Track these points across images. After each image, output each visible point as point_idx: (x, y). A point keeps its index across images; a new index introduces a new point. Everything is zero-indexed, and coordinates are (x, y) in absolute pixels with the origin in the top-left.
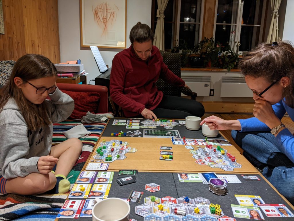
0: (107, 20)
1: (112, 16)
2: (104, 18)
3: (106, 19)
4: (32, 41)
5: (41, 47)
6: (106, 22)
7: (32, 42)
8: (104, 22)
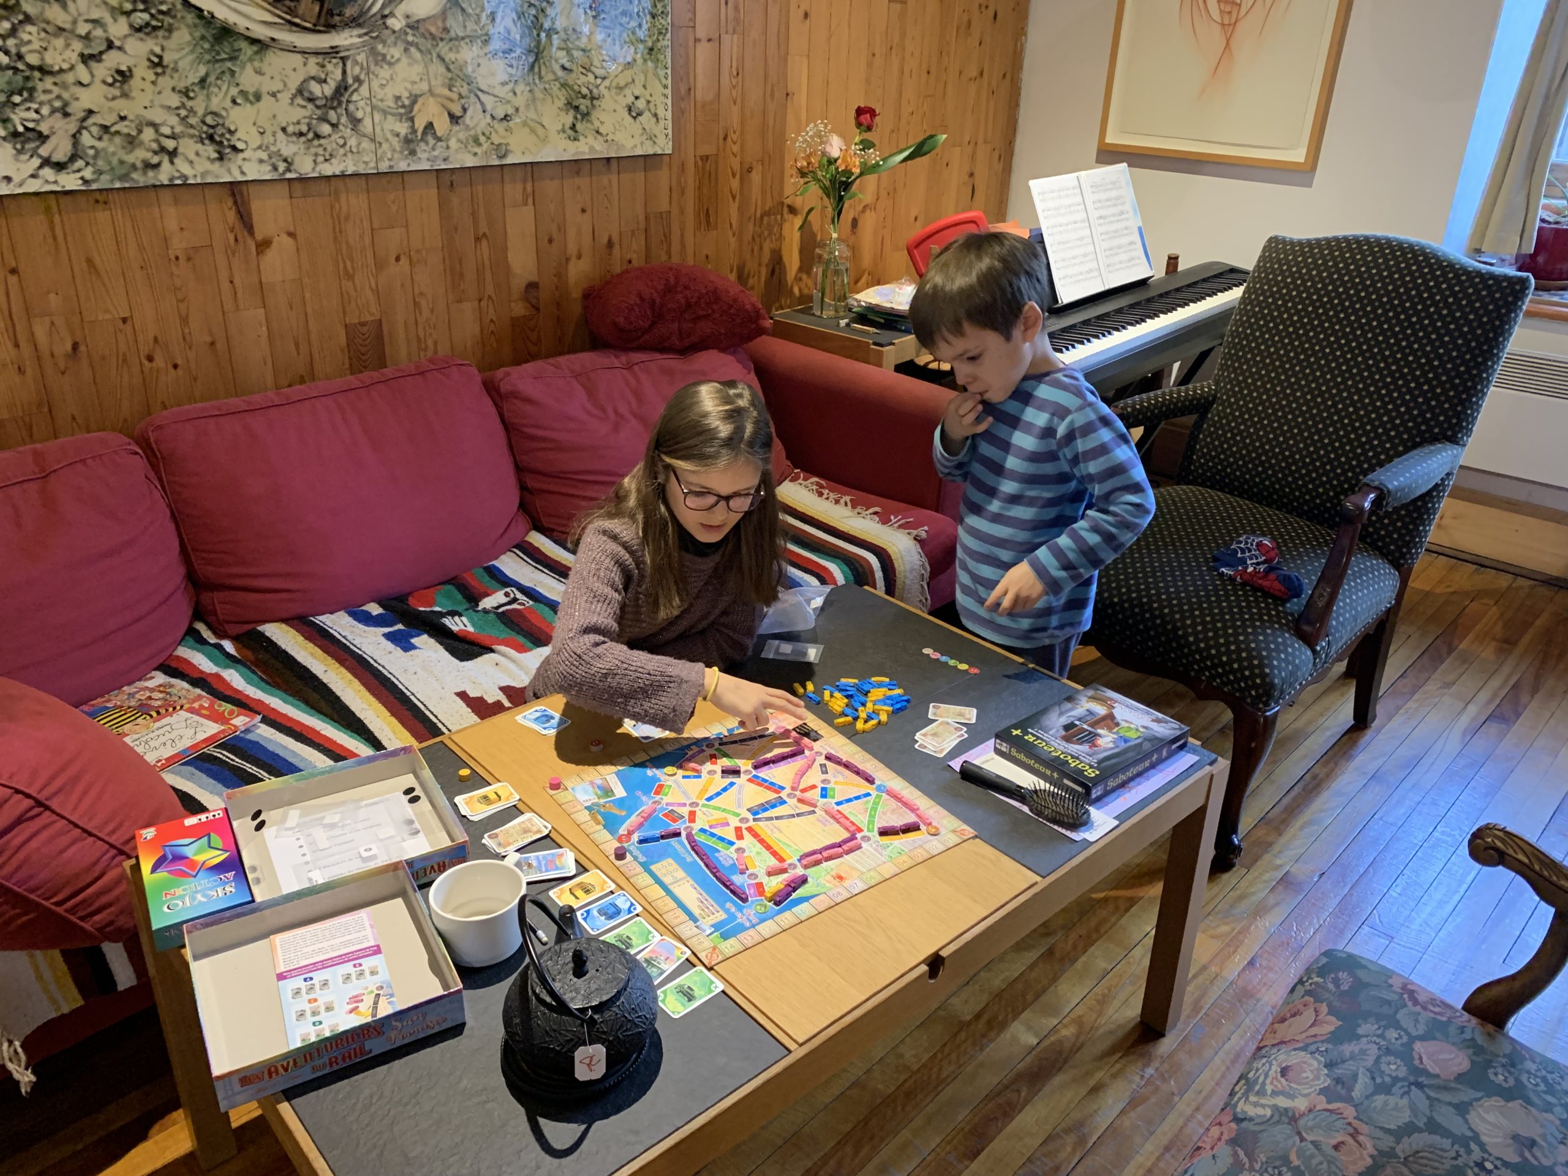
0: (1243, 12)
2: (1226, 2)
3: (1240, 5)
6: (1236, 22)
8: (1226, 22)
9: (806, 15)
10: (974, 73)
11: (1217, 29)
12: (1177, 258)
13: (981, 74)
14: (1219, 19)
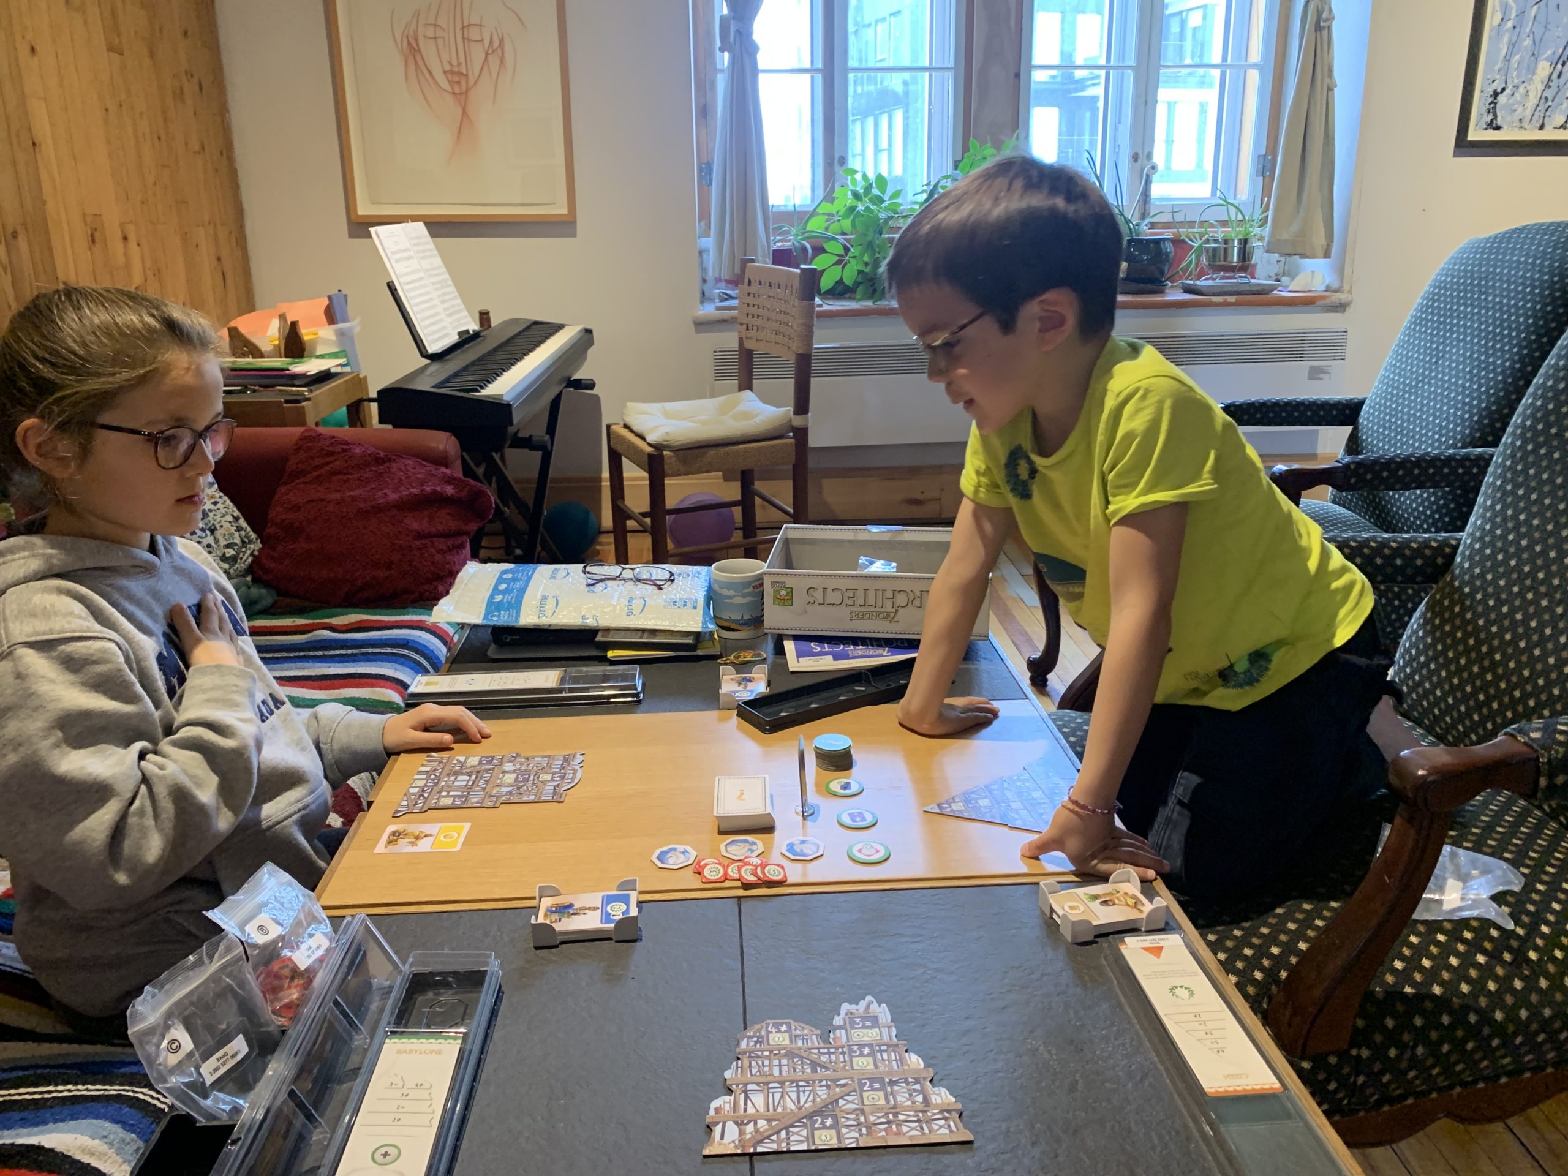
0: (472, 82)
1: (494, 60)
2: (452, 72)
3: (467, 75)
4: (84, 215)
5: (138, 245)
6: (467, 91)
7: (86, 224)
8: (457, 91)
9: (33, 50)
10: (197, 148)
11: (450, 99)
12: (487, 313)
13: (203, 148)
14: (450, 90)
